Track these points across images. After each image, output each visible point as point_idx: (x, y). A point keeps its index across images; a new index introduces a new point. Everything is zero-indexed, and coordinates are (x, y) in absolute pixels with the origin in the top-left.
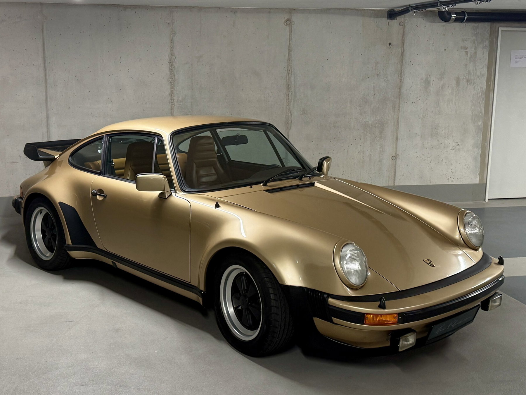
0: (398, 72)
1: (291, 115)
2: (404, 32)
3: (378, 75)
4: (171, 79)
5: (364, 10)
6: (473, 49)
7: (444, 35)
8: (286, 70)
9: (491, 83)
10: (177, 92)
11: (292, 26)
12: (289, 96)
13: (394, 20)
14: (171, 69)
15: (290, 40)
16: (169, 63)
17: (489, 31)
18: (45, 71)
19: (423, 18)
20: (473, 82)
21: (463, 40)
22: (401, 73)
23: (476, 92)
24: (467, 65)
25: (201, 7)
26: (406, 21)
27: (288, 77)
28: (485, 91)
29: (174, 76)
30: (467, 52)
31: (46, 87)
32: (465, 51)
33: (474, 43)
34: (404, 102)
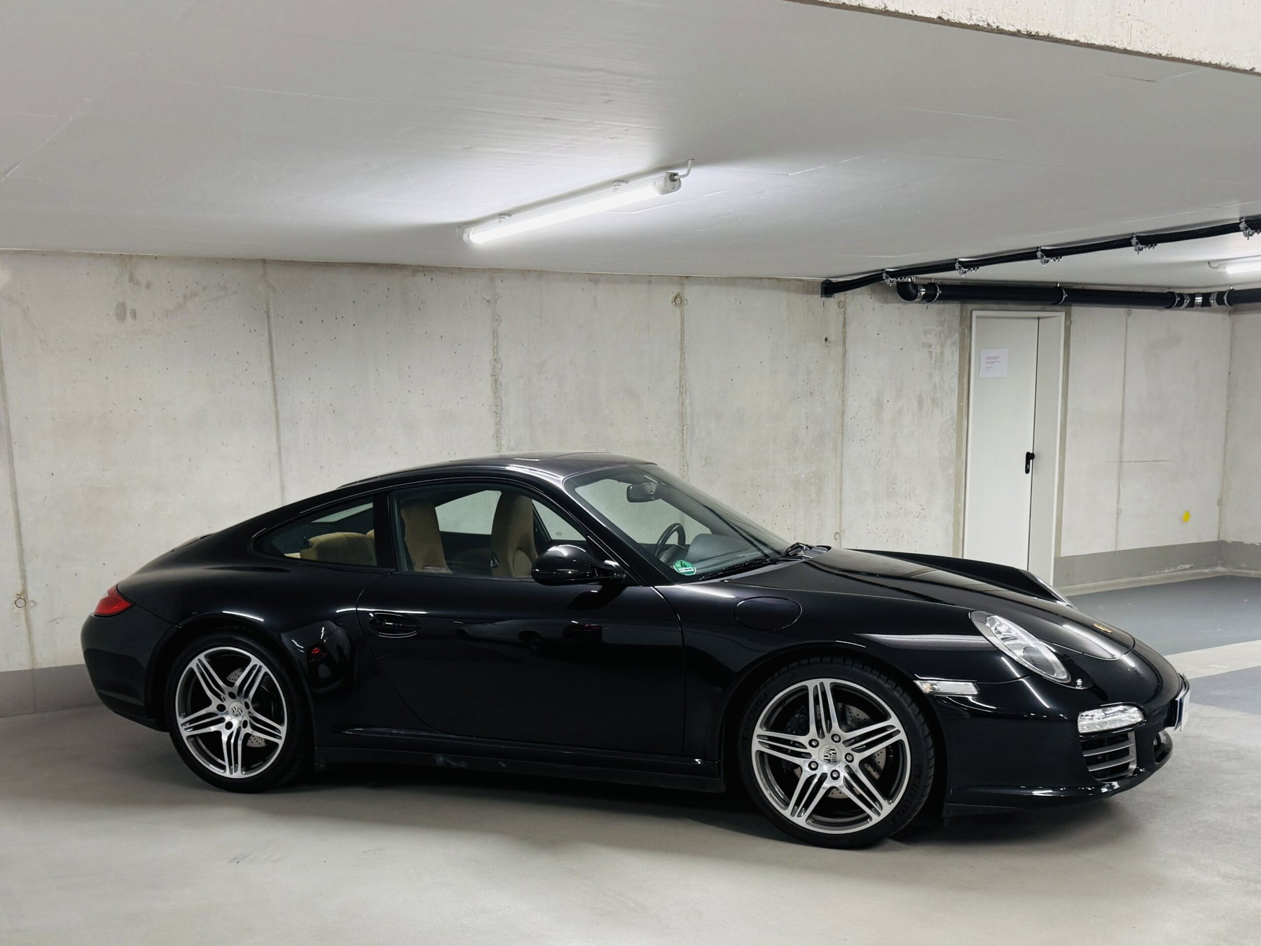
0: (839, 389)
1: (688, 467)
2: (845, 319)
3: (811, 393)
4: (496, 406)
5: (789, 280)
6: (939, 347)
7: (900, 323)
8: (678, 386)
9: (963, 406)
10: (507, 432)
11: (686, 307)
12: (683, 434)
13: (830, 298)
14: (495, 389)
15: (682, 332)
16: (492, 375)
17: (959, 317)
18: (275, 394)
19: (871, 295)
20: (940, 403)
21: (925, 333)
22: (843, 390)
23: (944, 419)
24: (931, 374)
25: (541, 271)
26: (848, 301)
27: (680, 400)
28: (956, 417)
29: (501, 401)
30: (930, 352)
31: (278, 426)
32: (928, 350)
33: (940, 338)
34: (849, 441)
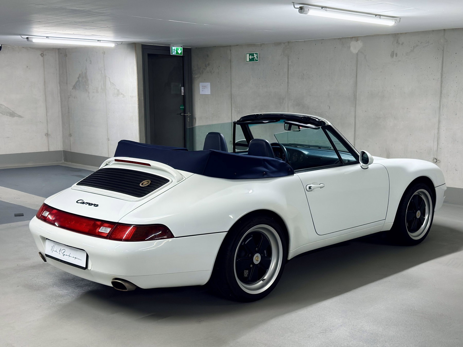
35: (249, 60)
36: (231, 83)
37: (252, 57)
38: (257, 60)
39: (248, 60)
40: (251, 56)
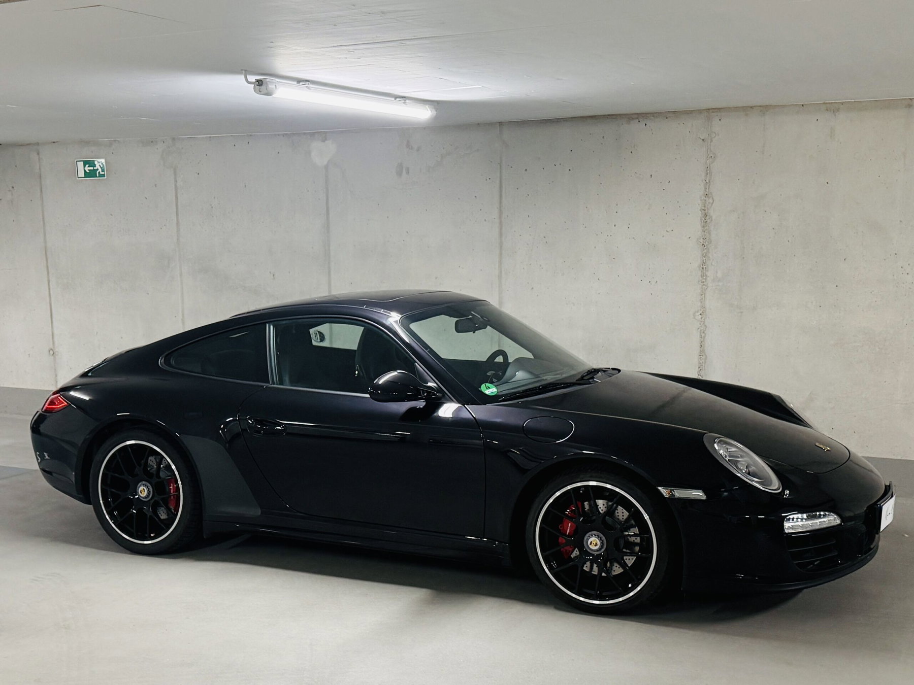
35: (85, 175)
36: (44, 223)
37: (92, 168)
38: (103, 176)
39: (81, 174)
40: (87, 166)
